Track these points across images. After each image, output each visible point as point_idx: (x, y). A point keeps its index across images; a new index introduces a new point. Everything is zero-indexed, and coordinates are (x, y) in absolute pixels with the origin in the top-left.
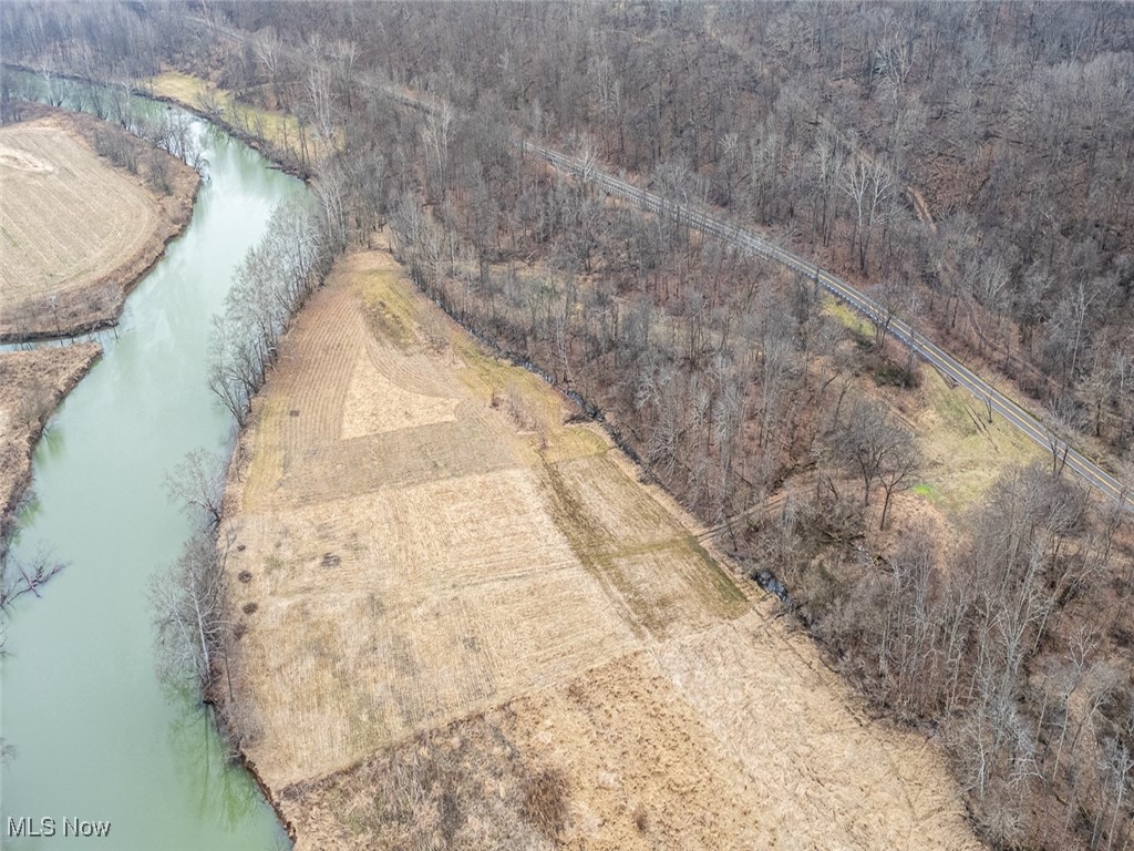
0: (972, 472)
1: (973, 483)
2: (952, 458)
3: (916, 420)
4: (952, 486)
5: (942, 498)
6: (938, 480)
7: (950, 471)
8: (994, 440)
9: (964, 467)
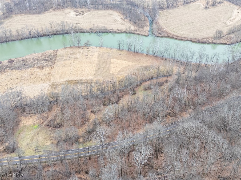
0: (30, 138)
1: (28, 137)
2: (36, 138)
3: (50, 140)
4: (31, 132)
5: (31, 128)
6: (35, 131)
7: (34, 135)
8: (31, 150)
9: (32, 138)
